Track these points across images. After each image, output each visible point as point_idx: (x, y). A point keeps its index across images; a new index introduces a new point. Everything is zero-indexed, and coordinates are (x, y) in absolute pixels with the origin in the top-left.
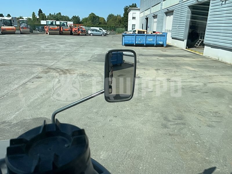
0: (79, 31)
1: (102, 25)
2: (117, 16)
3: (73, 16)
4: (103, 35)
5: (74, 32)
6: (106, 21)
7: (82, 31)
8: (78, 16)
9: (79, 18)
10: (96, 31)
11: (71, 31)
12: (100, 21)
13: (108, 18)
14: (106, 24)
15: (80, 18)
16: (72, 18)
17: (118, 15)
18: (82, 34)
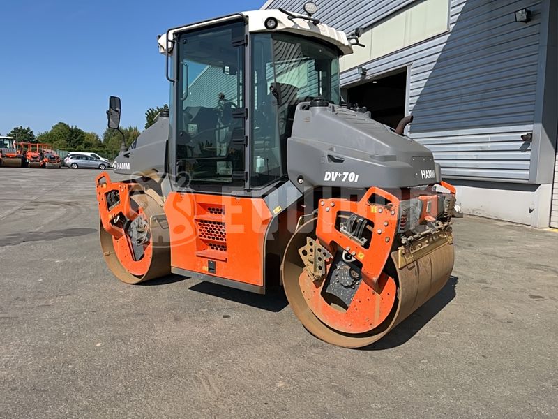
0: (42, 159)
1: (94, 149)
2: (128, 129)
3: (16, 129)
4: (103, 167)
5: (31, 161)
6: (102, 140)
7: (51, 158)
8: (28, 128)
9: (32, 132)
10: (87, 159)
11: (24, 159)
12: (89, 141)
13: (106, 135)
14: (104, 146)
15: (34, 133)
16: (12, 132)
17: (131, 129)
18: (51, 165)
